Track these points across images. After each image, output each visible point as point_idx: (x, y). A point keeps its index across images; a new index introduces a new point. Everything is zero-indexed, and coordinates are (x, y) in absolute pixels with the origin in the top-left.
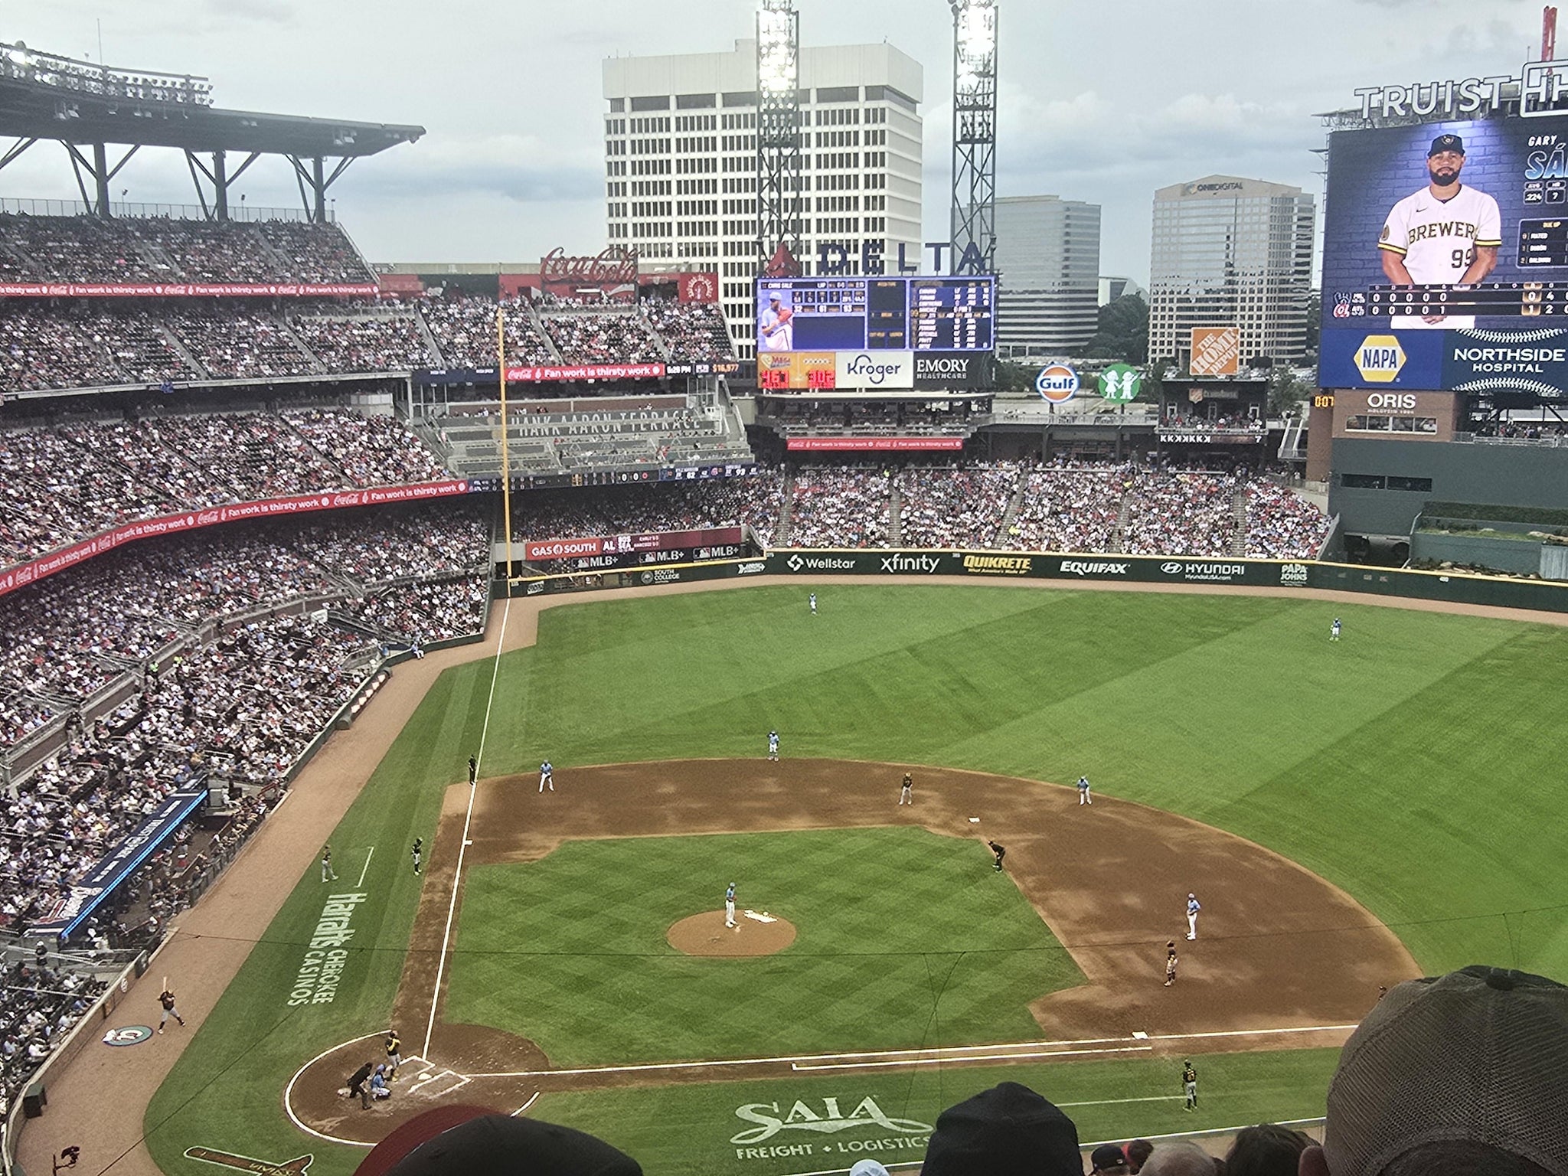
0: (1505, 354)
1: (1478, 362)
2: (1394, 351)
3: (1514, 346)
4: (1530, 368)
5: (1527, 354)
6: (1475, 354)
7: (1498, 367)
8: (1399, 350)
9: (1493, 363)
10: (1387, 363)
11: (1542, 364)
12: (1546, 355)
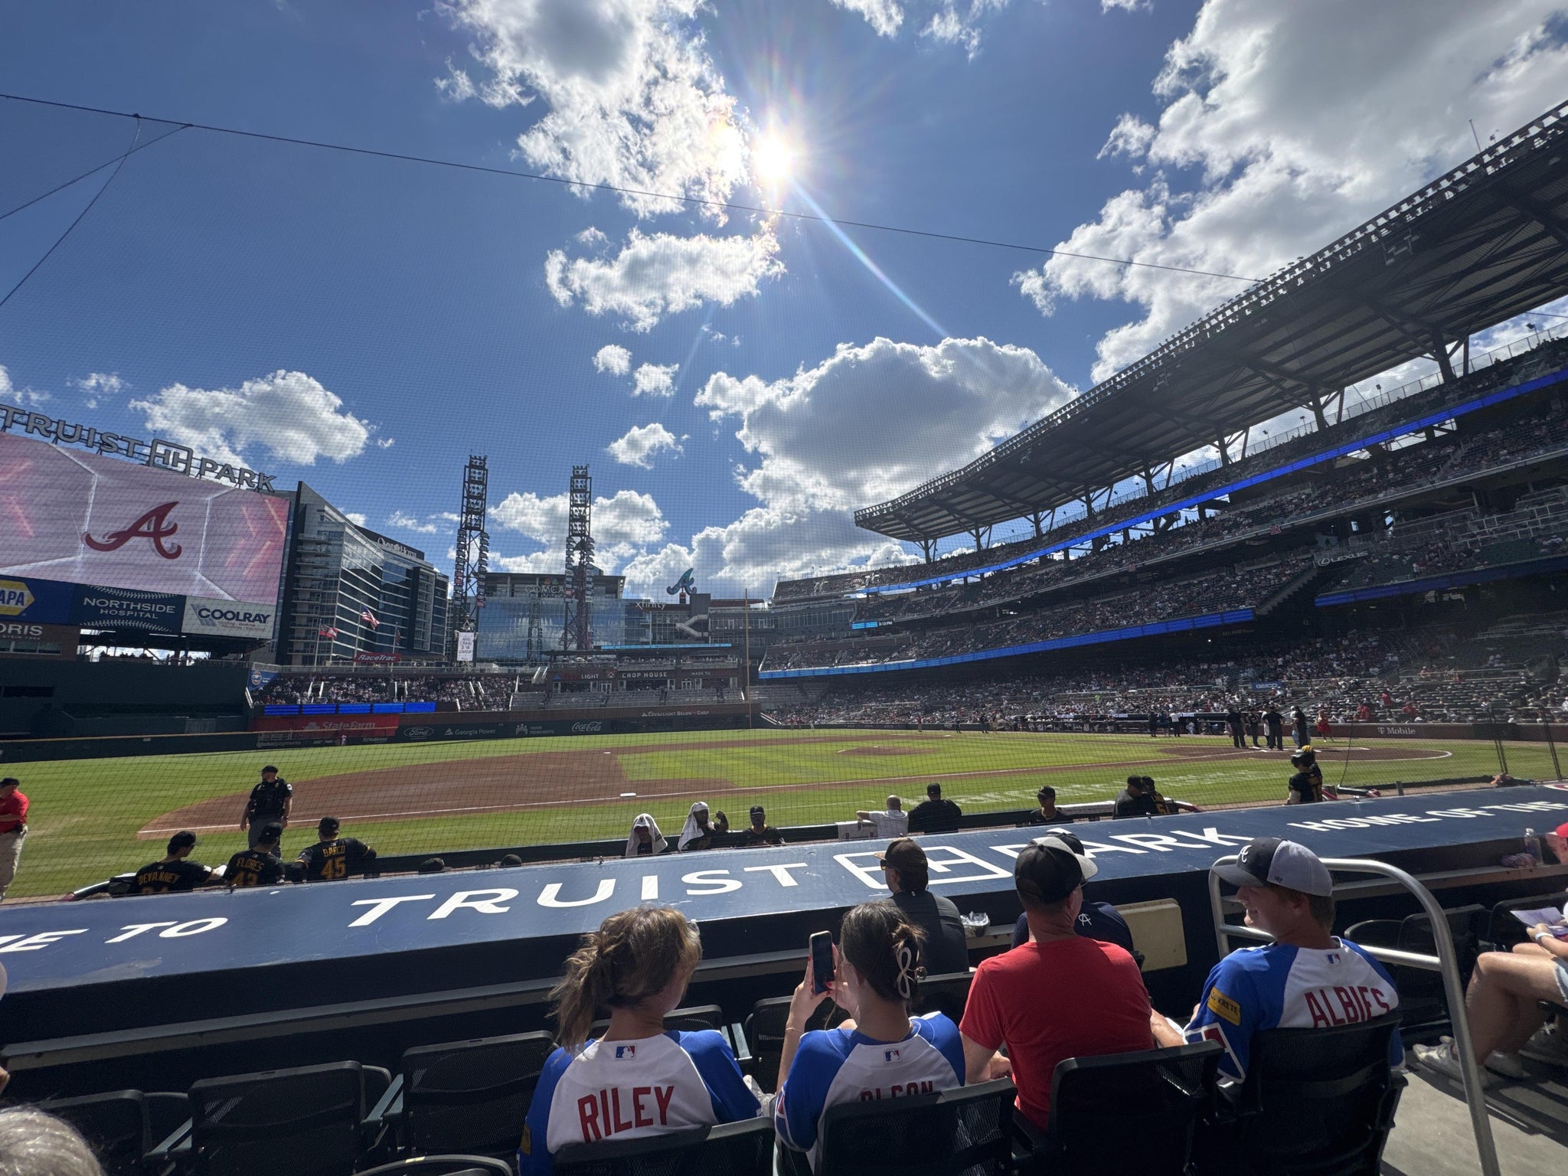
0: (128, 605)
1: (104, 609)
2: (22, 594)
3: (136, 601)
4: (148, 615)
5: (147, 607)
6: (101, 603)
7: (122, 613)
8: (27, 592)
9: (118, 610)
10: (13, 602)
11: (157, 614)
12: (161, 608)
